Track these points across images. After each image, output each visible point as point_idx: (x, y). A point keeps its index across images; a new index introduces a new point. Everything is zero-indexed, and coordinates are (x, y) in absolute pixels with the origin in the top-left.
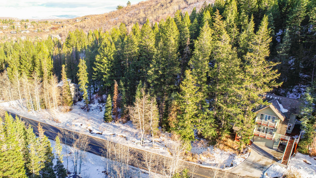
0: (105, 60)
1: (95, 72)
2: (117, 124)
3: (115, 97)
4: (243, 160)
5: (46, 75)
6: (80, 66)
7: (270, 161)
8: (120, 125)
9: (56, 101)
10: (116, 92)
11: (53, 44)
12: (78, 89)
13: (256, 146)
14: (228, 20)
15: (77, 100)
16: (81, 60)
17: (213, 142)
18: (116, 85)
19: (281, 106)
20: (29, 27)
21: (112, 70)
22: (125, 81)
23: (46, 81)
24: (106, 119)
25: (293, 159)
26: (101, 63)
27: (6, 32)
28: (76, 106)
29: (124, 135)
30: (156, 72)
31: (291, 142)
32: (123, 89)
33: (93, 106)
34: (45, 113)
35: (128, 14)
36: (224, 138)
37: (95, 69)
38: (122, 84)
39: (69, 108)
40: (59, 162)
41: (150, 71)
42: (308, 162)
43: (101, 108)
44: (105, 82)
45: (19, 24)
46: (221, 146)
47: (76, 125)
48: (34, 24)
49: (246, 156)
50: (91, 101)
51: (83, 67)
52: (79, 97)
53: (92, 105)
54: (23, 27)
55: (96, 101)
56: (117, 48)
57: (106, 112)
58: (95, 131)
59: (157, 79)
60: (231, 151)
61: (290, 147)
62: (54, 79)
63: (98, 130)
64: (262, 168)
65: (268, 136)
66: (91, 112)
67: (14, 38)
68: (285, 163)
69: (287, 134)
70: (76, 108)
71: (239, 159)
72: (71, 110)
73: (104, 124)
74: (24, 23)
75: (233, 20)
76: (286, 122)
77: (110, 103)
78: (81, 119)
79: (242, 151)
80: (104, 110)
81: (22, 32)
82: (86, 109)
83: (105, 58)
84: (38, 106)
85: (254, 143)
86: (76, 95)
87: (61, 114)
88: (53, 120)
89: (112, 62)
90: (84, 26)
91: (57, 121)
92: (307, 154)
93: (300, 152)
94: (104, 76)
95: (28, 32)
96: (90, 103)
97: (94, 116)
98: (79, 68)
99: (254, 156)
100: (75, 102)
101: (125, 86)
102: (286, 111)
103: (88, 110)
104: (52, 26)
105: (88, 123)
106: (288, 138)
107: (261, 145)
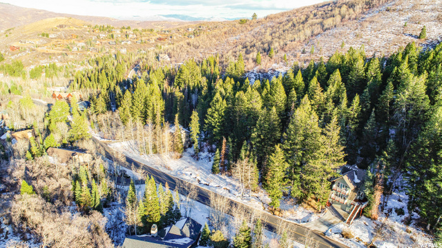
0: (216, 115)
1: (206, 124)
2: (223, 176)
3: (223, 151)
4: (317, 218)
5: (158, 119)
6: (192, 117)
7: (338, 220)
8: (226, 177)
9: (168, 147)
10: (224, 147)
11: (163, 76)
12: (189, 136)
13: (333, 208)
14: (329, 91)
15: (187, 146)
16: (194, 112)
17: (299, 201)
18: (224, 140)
19: (356, 176)
20: (131, 36)
21: (222, 125)
22: (233, 137)
23: (158, 127)
24: (213, 171)
25: (357, 220)
26: (212, 117)
27: (104, 42)
28: (186, 153)
29: (228, 188)
30: (259, 136)
31: (358, 207)
32: (231, 144)
33: (203, 155)
34: (156, 158)
35: (252, 33)
36: (309, 199)
37: (206, 122)
38: (230, 140)
39: (179, 155)
40: (177, 208)
41: (253, 134)
42: (367, 224)
43: (210, 158)
44: (214, 135)
45: (118, 32)
46: (305, 205)
47: (186, 174)
48: (138, 33)
49: (321, 215)
50: (201, 149)
51: (195, 119)
52: (190, 143)
53: (201, 153)
54: (124, 36)
55: (206, 150)
56: (228, 104)
57: (214, 164)
58: (203, 182)
59: (259, 142)
60: (311, 210)
61: (356, 210)
62: (167, 125)
63: (205, 181)
64: (330, 225)
65: (342, 200)
66: (200, 161)
67: (113, 51)
68: (348, 223)
69: (356, 200)
70: (186, 156)
71: (314, 218)
72: (181, 157)
73: (211, 175)
74: (124, 31)
75: (333, 91)
76: (356, 190)
77: (218, 156)
78: (190, 169)
79: (320, 211)
80: (212, 162)
81: (123, 43)
82: (196, 157)
83: (217, 113)
84: (151, 151)
85: (333, 205)
86: (187, 142)
87: (172, 161)
88: (165, 167)
89: (222, 117)
90: (198, 45)
91: (169, 169)
92: (369, 218)
93: (365, 216)
94: (215, 130)
95: (129, 43)
96: (200, 151)
97: (203, 165)
98: (191, 120)
99: (328, 215)
100: (185, 148)
101: (233, 142)
102: (359, 181)
103: (198, 159)
104: (158, 36)
105: (197, 173)
106: (357, 204)
107: (337, 207)
